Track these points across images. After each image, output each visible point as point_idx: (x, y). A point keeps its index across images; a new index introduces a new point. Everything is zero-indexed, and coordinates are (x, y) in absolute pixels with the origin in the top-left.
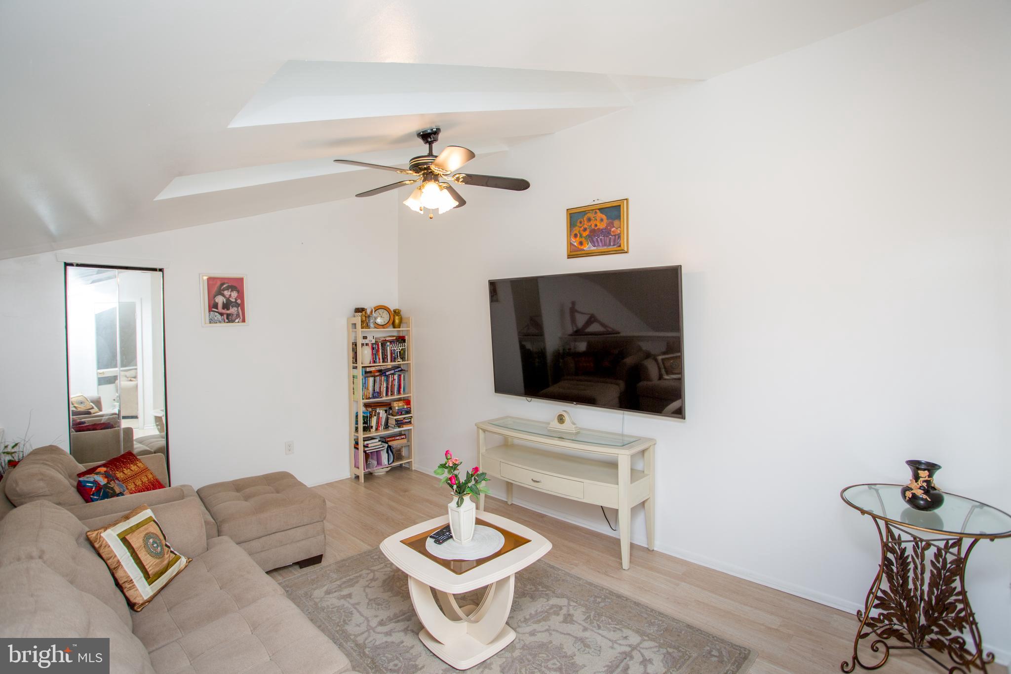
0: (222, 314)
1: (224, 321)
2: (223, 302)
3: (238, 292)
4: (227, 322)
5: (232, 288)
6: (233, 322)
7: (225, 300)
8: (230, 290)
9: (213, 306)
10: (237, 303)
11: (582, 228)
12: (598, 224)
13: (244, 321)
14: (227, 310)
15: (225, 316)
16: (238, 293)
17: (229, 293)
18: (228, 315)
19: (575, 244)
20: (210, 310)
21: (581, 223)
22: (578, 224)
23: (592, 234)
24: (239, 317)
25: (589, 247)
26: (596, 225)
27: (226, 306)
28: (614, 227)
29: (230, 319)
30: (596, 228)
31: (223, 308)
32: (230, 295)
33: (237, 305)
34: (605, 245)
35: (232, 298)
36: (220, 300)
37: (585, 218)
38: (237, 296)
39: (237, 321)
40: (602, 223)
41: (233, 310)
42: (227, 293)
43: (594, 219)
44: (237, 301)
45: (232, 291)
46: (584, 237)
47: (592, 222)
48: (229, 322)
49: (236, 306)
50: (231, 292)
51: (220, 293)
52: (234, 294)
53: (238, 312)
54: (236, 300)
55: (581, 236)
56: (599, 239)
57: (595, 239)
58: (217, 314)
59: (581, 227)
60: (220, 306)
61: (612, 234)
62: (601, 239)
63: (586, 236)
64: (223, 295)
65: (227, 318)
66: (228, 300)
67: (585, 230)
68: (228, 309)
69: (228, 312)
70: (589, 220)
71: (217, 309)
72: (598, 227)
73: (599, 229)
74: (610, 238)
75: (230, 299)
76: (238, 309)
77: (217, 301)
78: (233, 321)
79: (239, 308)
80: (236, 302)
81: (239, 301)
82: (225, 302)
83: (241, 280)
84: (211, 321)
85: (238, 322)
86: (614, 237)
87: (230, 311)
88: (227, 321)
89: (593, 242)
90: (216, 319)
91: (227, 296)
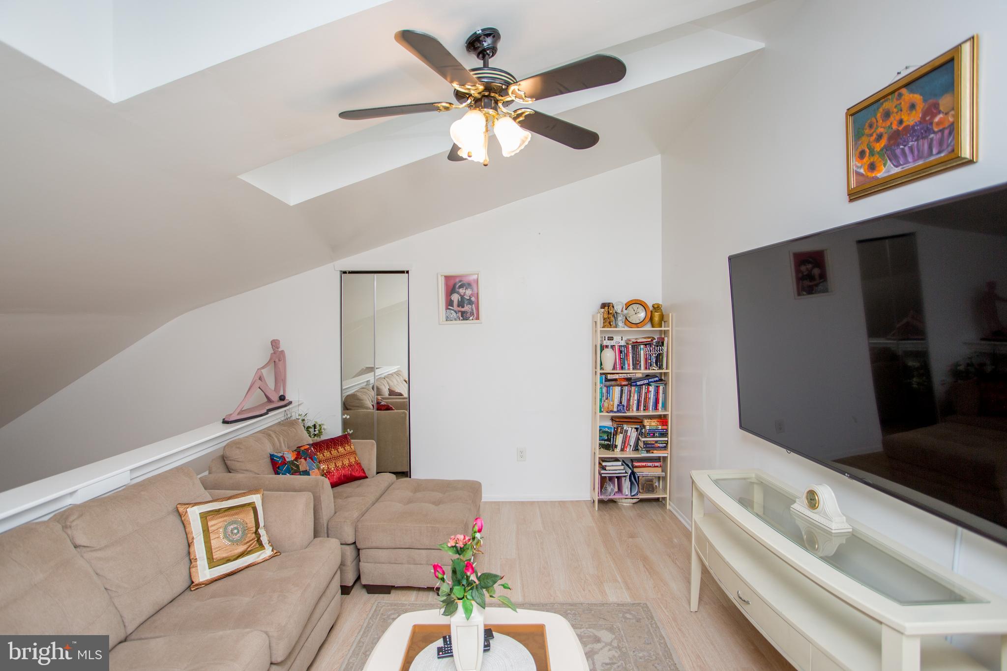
0: (457, 312)
1: (459, 319)
2: (459, 300)
3: (473, 289)
4: (462, 320)
5: (467, 286)
6: (467, 320)
7: (460, 298)
8: (465, 288)
9: (449, 303)
10: (472, 301)
11: (875, 136)
12: (905, 118)
13: (478, 318)
15: (460, 313)
16: (473, 291)
17: (464, 291)
18: (463, 313)
19: (862, 171)
20: (447, 308)
21: (871, 126)
22: (867, 131)
23: (892, 142)
24: (473, 314)
25: (886, 170)
26: (901, 122)
27: (461, 304)
28: (939, 112)
29: (464, 316)
30: (900, 129)
31: (458, 306)
32: (465, 293)
33: (470, 302)
34: (920, 157)
35: (467, 296)
36: (455, 298)
37: (879, 115)
38: (472, 293)
39: (471, 318)
40: (914, 112)
41: (467, 308)
42: (462, 291)
43: (895, 110)
44: (472, 299)
46: (878, 153)
47: (892, 118)
48: (464, 319)
49: (470, 304)
50: (465, 289)
51: (454, 290)
52: (469, 292)
53: (472, 310)
54: (470, 297)
55: (872, 153)
56: (906, 149)
57: (898, 152)
58: (453, 312)
59: (871, 135)
60: (455, 303)
61: (936, 130)
62: (911, 149)
63: (882, 150)
64: (458, 293)
65: (462, 316)
66: (462, 297)
67: (880, 137)
68: (463, 307)
69: (463, 310)
70: (887, 115)
71: (453, 307)
72: (905, 124)
73: (907, 127)
74: (932, 139)
75: (464, 296)
76: (472, 306)
77: (452, 299)
78: (466, 319)
79: (473, 305)
80: (470, 300)
82: (460, 300)
83: (476, 278)
84: (448, 319)
85: (472, 320)
86: (939, 135)
87: (465, 308)
88: (461, 318)
89: (894, 159)
90: (452, 316)
91: (462, 294)
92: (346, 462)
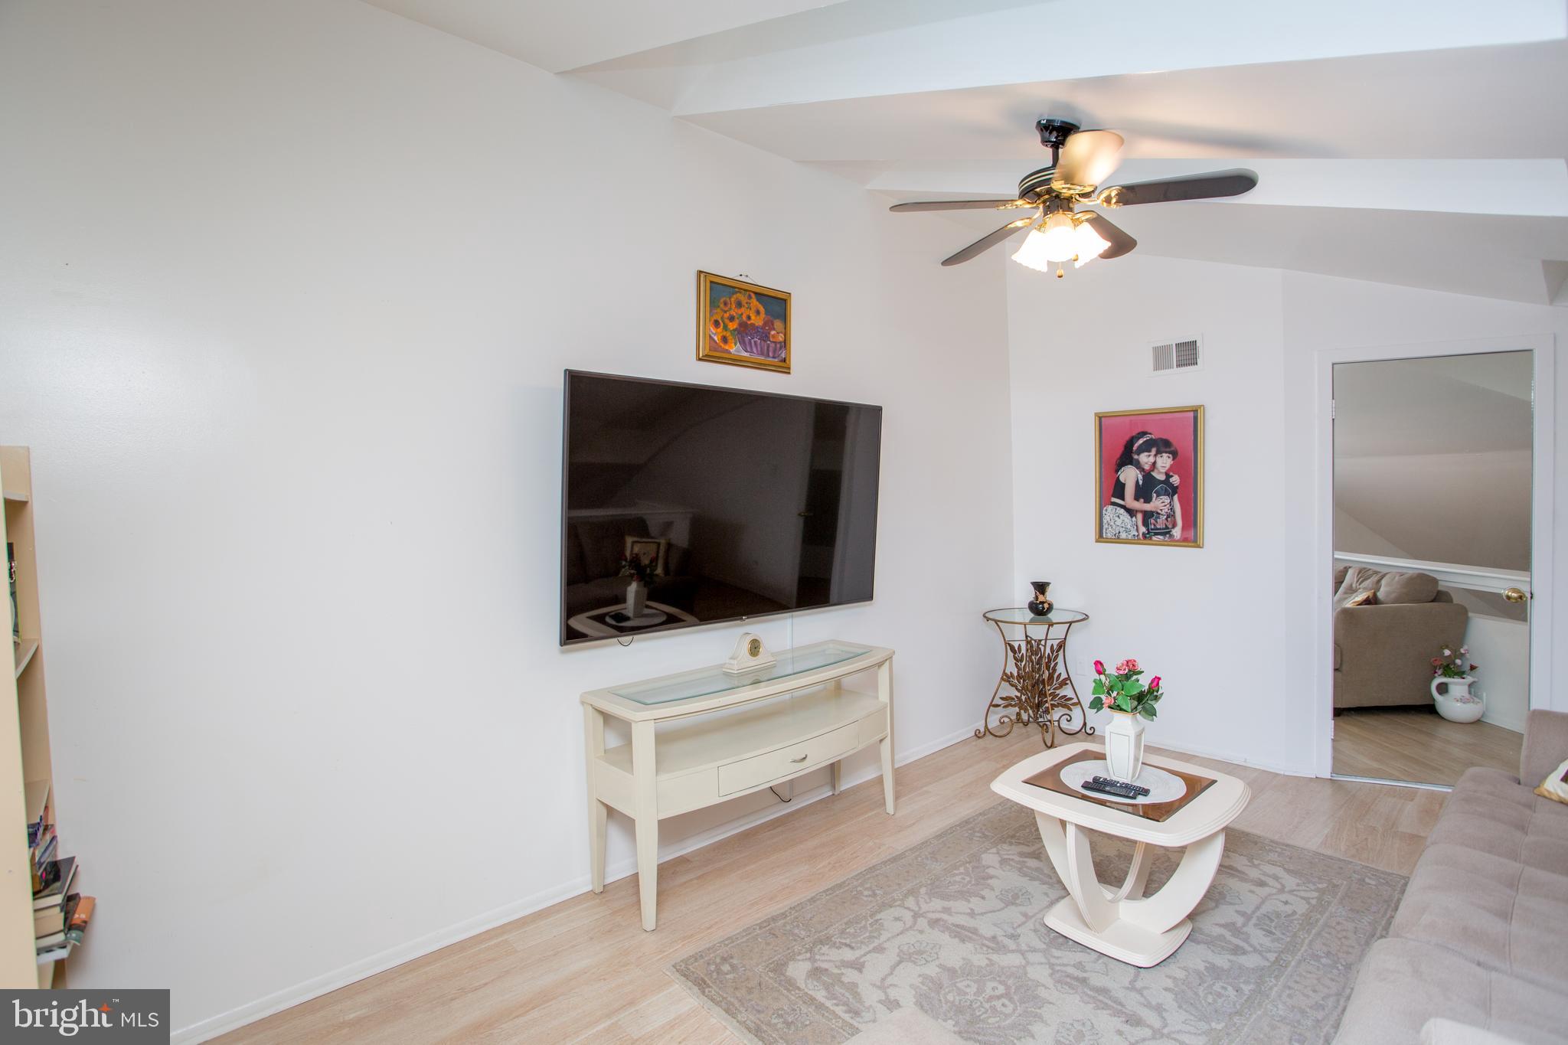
11: (727, 315)
12: (753, 317)
19: (716, 338)
21: (725, 304)
22: (722, 306)
23: (742, 329)
25: (735, 349)
26: (749, 318)
28: (774, 329)
30: (749, 323)
34: (762, 354)
37: (733, 299)
40: (758, 318)
43: (746, 305)
46: (731, 331)
47: (743, 309)
55: (726, 328)
56: (752, 341)
57: (746, 339)
59: (725, 312)
61: (771, 339)
62: (755, 342)
63: (733, 330)
67: (732, 319)
70: (739, 304)
72: (752, 321)
73: (753, 325)
74: (769, 344)
86: (773, 345)
89: (743, 343)
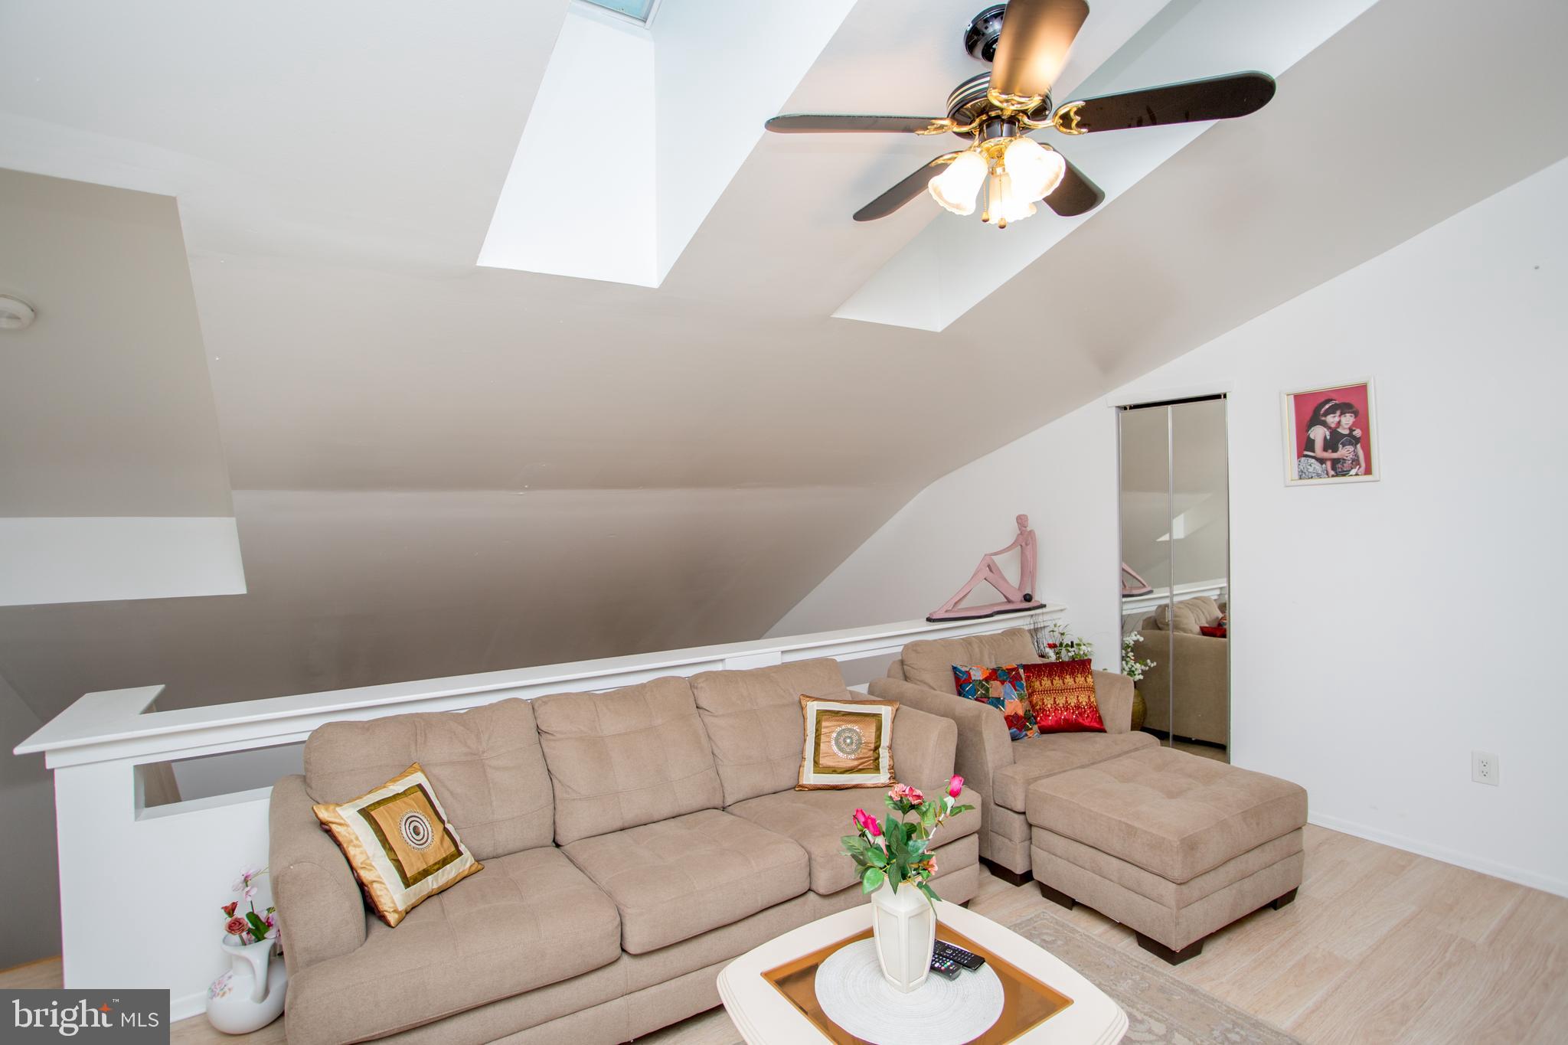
0: (1322, 461)
1: (1327, 474)
2: (1325, 437)
3: (1356, 414)
4: (1333, 476)
5: (1344, 408)
6: (1344, 475)
7: (1328, 433)
8: (1338, 413)
9: (1305, 446)
10: (1354, 437)
13: (1368, 471)
14: (1333, 452)
15: (1329, 464)
16: (1355, 417)
17: (1337, 419)
18: (1335, 462)
20: (1300, 455)
24: (1358, 464)
27: (1331, 444)
29: (1339, 469)
31: (1325, 449)
32: (1339, 423)
33: (1353, 440)
35: (1345, 429)
36: (1318, 434)
38: (1354, 422)
39: (1353, 472)
41: (1345, 452)
42: (1331, 420)
44: (1354, 433)
45: (1342, 413)
48: (1337, 475)
49: (1350, 444)
50: (1340, 416)
51: (1316, 420)
52: (1348, 420)
53: (1356, 455)
54: (1351, 430)
58: (1313, 461)
60: (1319, 445)
64: (1324, 424)
65: (1333, 468)
66: (1334, 432)
68: (1335, 450)
69: (1335, 455)
71: (1314, 451)
75: (1338, 430)
76: (1356, 448)
77: (1312, 437)
78: (1344, 473)
79: (1359, 446)
80: (1350, 435)
81: (1358, 433)
82: (1328, 437)
83: (1361, 390)
84: (1302, 475)
85: (1357, 475)
87: (1338, 452)
88: (1332, 473)
90: (1311, 469)
91: (1333, 426)
92: (1073, 701)
